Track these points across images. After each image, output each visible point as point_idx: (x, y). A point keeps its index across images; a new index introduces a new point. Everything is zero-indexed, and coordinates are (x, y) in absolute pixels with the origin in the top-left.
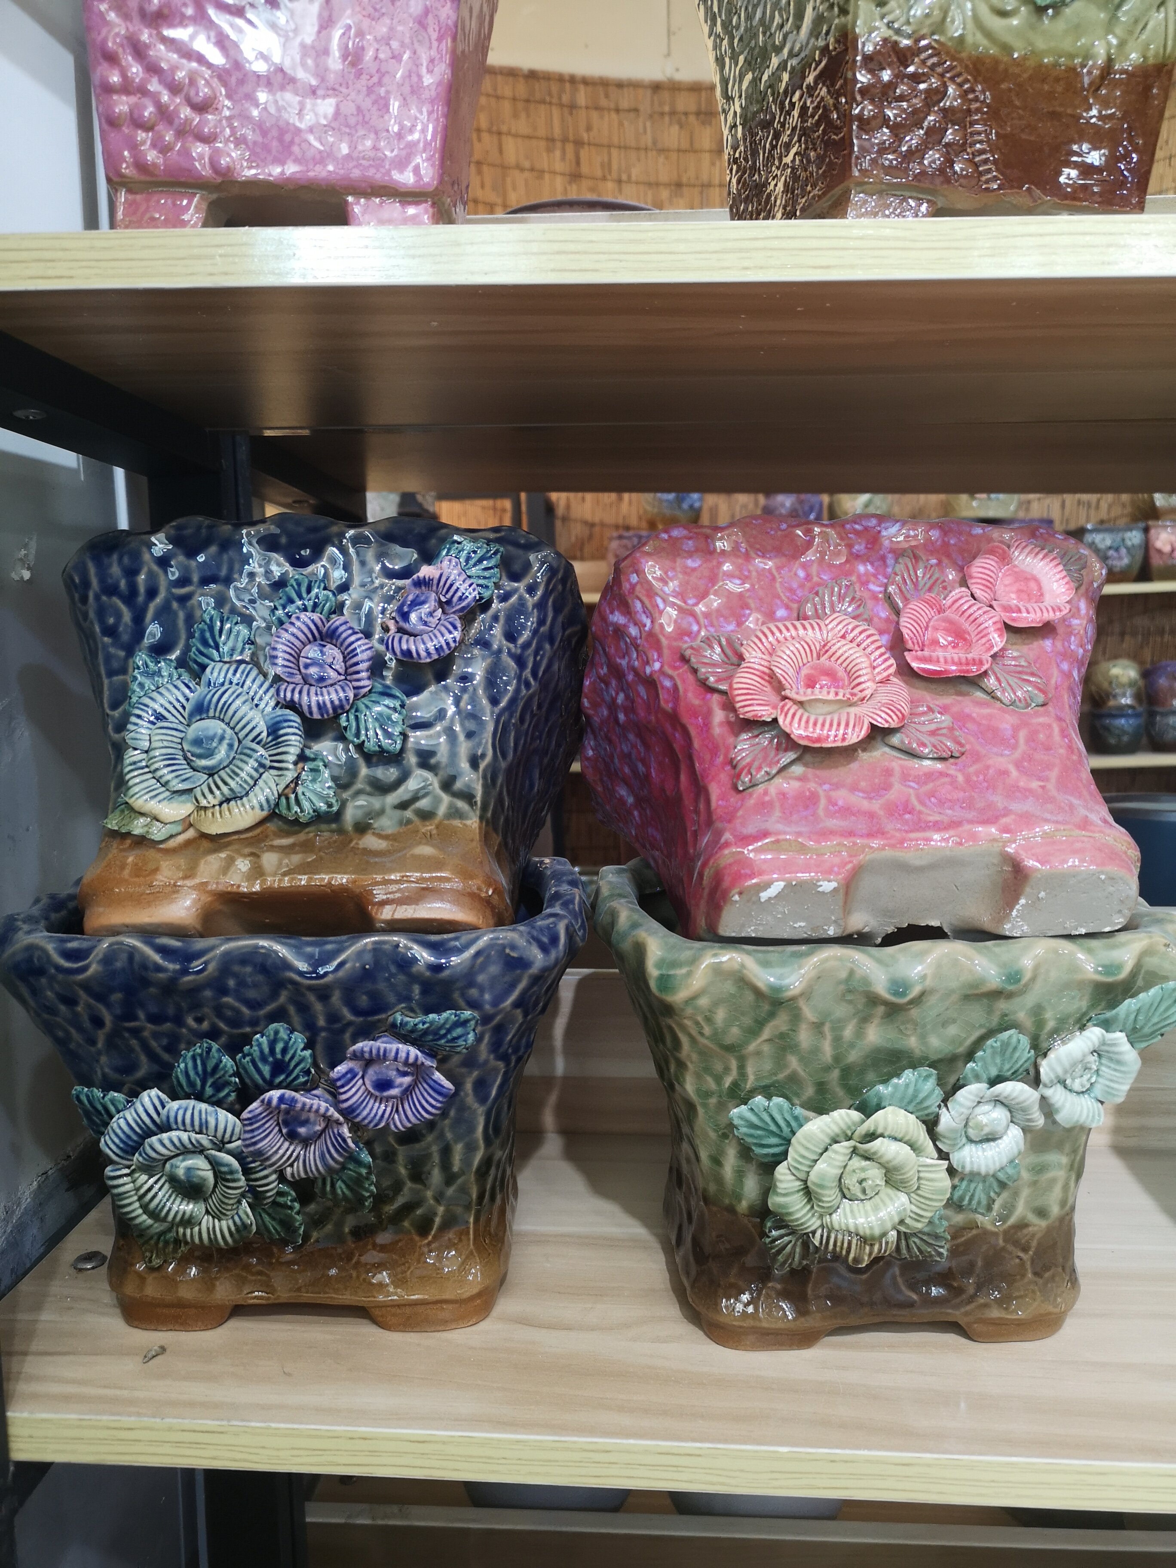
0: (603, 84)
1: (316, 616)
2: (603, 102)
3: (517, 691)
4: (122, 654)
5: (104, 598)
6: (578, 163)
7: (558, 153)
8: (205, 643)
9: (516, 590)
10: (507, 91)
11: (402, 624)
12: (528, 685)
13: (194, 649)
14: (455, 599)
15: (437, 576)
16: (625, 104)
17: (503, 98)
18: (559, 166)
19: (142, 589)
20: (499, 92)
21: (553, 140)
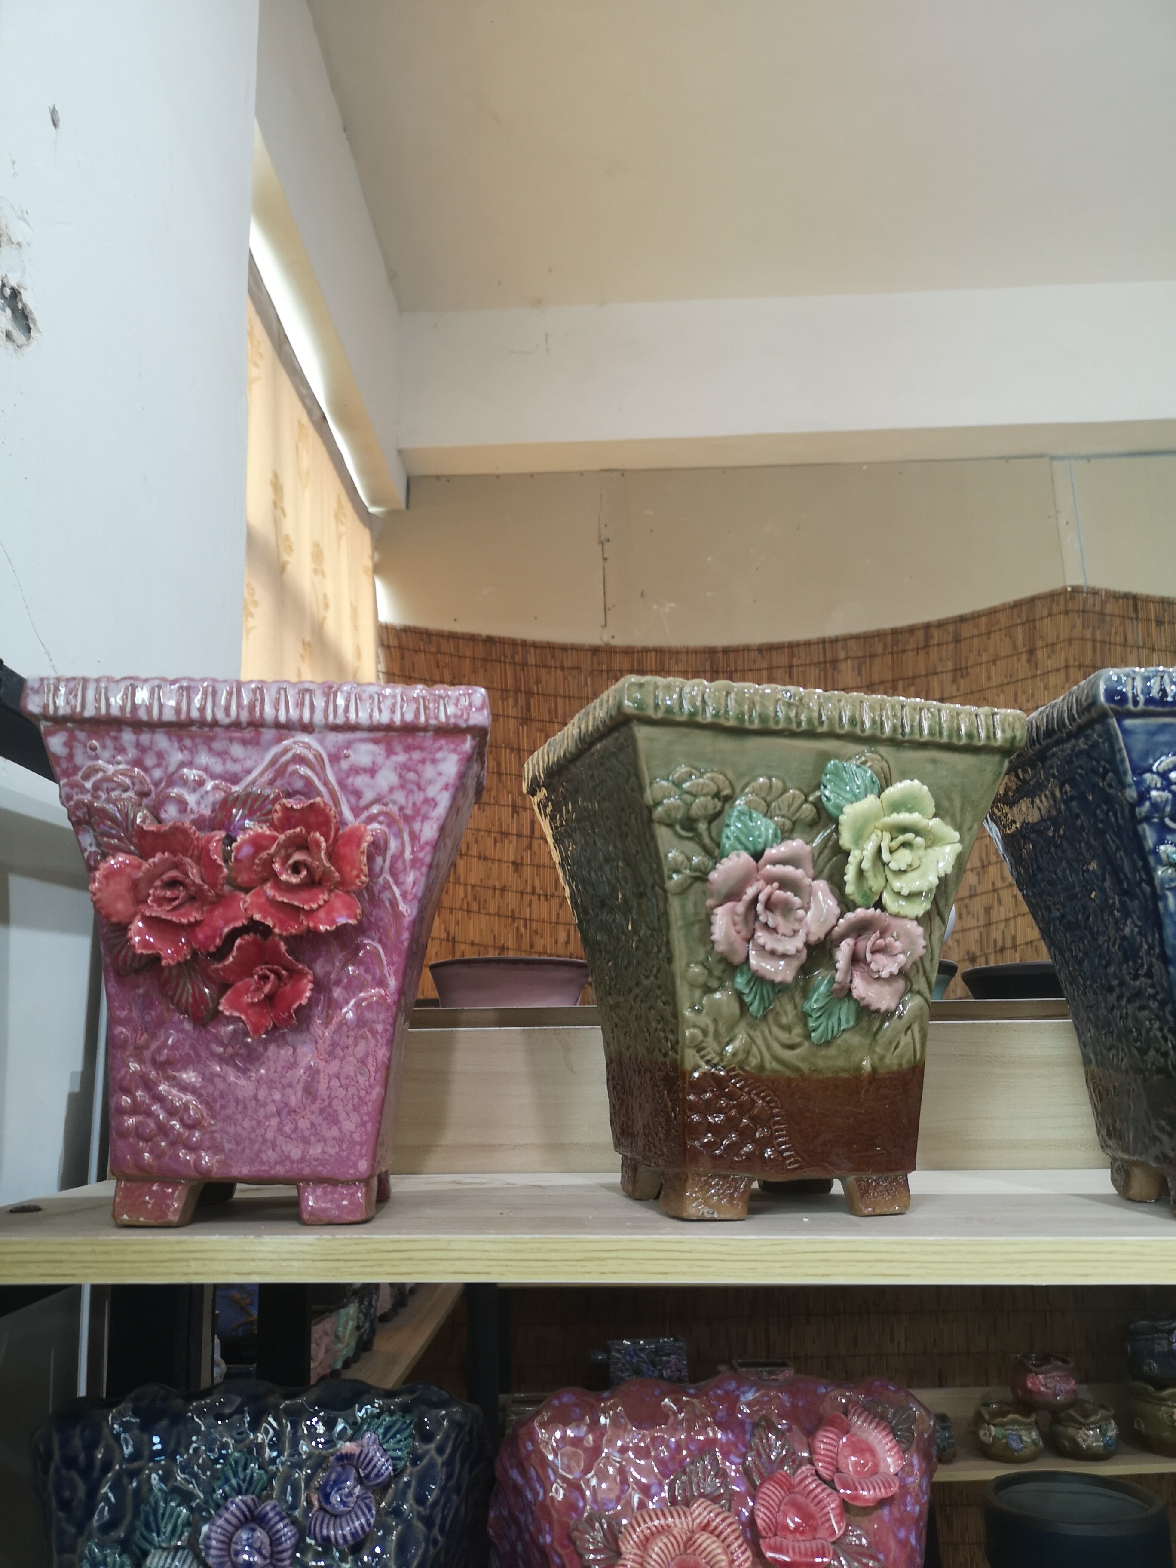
0: (551, 647)
1: (248, 1498)
2: (551, 662)
3: (426, 1551)
4: (72, 1530)
5: (64, 1471)
6: (528, 709)
7: (511, 701)
8: (148, 1526)
9: (426, 1453)
10: (468, 653)
11: (324, 1505)
12: (435, 1542)
13: (138, 1533)
14: (372, 1475)
15: (357, 1453)
16: (568, 663)
17: (465, 657)
18: (512, 712)
19: (98, 1465)
20: (461, 654)
21: (507, 691)
